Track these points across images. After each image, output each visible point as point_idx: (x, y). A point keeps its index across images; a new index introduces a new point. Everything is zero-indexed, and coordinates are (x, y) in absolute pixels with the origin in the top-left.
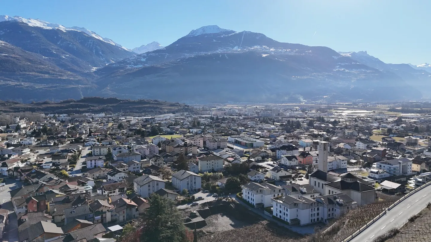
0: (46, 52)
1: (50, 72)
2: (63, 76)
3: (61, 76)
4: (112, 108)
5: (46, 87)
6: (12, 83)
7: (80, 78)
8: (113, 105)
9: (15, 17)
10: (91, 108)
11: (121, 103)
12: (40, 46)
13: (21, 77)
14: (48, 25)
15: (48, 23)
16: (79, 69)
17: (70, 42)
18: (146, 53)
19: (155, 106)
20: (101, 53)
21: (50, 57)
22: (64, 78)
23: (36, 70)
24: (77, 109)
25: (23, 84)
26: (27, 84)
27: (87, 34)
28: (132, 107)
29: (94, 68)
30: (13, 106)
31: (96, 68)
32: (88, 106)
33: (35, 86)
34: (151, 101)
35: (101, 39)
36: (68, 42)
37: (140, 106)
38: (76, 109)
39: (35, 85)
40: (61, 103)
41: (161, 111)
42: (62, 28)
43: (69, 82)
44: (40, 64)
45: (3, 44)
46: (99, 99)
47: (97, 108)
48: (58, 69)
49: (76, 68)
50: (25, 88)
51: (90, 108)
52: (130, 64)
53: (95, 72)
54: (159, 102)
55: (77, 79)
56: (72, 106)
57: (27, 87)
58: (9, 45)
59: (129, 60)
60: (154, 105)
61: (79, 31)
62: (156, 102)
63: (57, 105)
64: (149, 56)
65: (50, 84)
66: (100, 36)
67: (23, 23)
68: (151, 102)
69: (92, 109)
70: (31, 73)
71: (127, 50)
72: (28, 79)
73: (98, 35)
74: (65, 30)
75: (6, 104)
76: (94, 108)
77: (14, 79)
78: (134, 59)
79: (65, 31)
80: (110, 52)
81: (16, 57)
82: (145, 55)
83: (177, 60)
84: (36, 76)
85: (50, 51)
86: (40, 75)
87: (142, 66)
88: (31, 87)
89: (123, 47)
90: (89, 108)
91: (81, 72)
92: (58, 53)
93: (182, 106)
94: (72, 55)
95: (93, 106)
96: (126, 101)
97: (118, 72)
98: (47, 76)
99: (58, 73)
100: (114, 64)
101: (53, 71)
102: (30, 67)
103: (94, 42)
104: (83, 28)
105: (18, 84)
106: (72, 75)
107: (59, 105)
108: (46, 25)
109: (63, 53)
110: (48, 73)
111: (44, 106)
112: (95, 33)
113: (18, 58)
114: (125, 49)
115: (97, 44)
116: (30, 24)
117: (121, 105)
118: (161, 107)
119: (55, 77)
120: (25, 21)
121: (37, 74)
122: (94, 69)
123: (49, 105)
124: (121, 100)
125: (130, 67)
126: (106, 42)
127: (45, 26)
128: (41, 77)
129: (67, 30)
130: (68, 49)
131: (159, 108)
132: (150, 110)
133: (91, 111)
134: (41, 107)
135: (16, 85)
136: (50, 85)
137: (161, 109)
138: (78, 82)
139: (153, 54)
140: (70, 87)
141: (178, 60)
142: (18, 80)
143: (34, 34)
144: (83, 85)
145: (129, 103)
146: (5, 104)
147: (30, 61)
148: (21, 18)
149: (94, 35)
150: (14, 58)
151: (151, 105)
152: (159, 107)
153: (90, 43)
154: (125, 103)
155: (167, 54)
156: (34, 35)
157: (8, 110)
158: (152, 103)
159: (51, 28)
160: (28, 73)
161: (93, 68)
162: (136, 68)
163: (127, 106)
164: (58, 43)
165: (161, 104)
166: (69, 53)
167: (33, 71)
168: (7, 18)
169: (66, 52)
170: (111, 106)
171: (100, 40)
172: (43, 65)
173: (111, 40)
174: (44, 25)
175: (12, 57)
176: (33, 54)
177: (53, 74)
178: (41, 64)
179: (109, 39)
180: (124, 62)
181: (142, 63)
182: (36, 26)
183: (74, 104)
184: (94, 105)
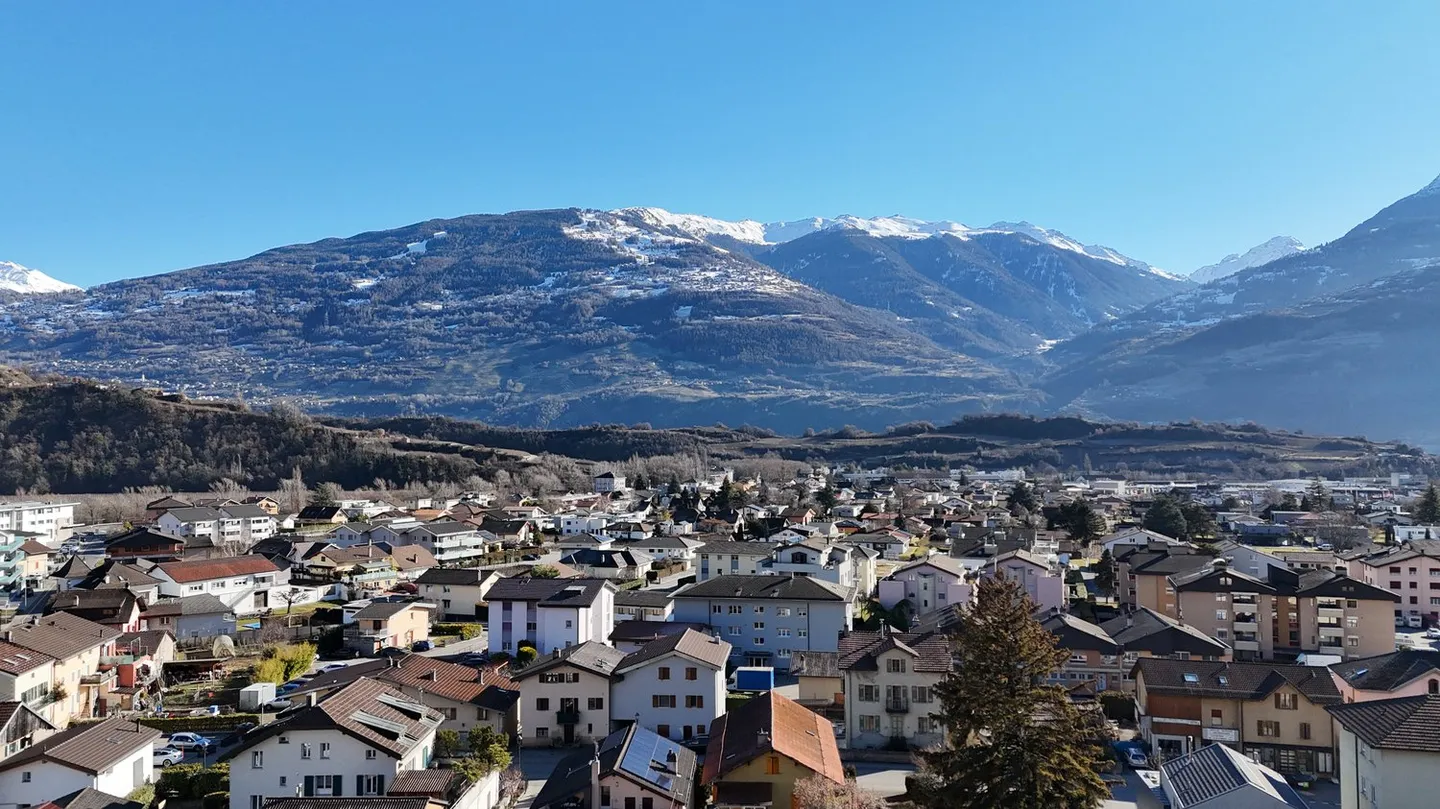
0: (907, 304)
1: (908, 357)
2: (944, 368)
3: (935, 367)
4: (1059, 455)
5: (889, 403)
6: (801, 394)
7: (991, 370)
8: (1064, 442)
9: (840, 217)
10: (983, 453)
11: (1097, 437)
12: (893, 290)
13: (828, 377)
14: (922, 228)
15: (923, 222)
16: (996, 348)
17: (977, 267)
18: (1236, 274)
19: (1244, 447)
20: (1072, 292)
21: (916, 319)
22: (944, 375)
23: (866, 354)
24: (935, 454)
25: (828, 394)
26: (839, 396)
27: (1032, 239)
28: (1139, 450)
29: (1048, 342)
30: (750, 444)
31: (1054, 342)
32: (973, 446)
33: (860, 400)
34: (1229, 428)
35: (1079, 250)
36: (974, 270)
37: (1177, 447)
38: (930, 455)
39: (861, 397)
40: (890, 435)
41: (1270, 468)
42: (960, 231)
43: (958, 385)
44: (881, 337)
45: (796, 290)
46: (1015, 420)
47: (1004, 451)
48: (930, 347)
49: (987, 344)
50: (832, 407)
51: (979, 452)
52: (1171, 317)
53: (1047, 354)
54: (1264, 431)
55: (981, 376)
56: (920, 446)
57: (839, 403)
58: (810, 292)
59: (1169, 305)
60: (1236, 444)
61: (1006, 233)
62: (1248, 434)
63: (875, 440)
64: (1248, 282)
65: (901, 393)
66: (1074, 242)
67: (856, 230)
68: (1228, 432)
69: (984, 458)
70: (854, 364)
71: (1169, 277)
72: (848, 380)
73: (1068, 238)
74: (968, 236)
75: (734, 437)
76: (994, 451)
77: (810, 383)
78: (1189, 301)
79: (967, 239)
80: (1104, 288)
81: (823, 322)
82: (1235, 281)
83: (1372, 283)
84: (864, 372)
85: (920, 299)
86: (877, 366)
87: (1218, 320)
88: (848, 403)
89: (1154, 270)
90: (975, 454)
91: (1001, 355)
92: (940, 305)
93: (1383, 451)
94: (980, 307)
95: (992, 447)
96: (1119, 429)
97: (1125, 347)
98: (896, 370)
99: (929, 361)
100: (1113, 322)
101: (916, 353)
102: (854, 347)
103: (1052, 259)
104: (1023, 224)
105: (818, 394)
106: (968, 365)
107: (880, 442)
108: (916, 228)
109: (955, 303)
110: (900, 362)
111: (835, 444)
112: (1059, 234)
113: (825, 325)
114: (1162, 274)
115: (1061, 264)
116: (874, 233)
117: (1098, 442)
118: (1270, 452)
119: (918, 372)
120: (861, 224)
121: (869, 365)
122: (1048, 344)
123: (849, 442)
124: (1100, 426)
125: (1171, 326)
126: (1093, 257)
127: (914, 231)
128: (880, 375)
129: (973, 233)
130: (969, 289)
131: (1260, 456)
132: (1215, 463)
133: (980, 461)
134: (826, 448)
135: (812, 398)
136: (902, 395)
137: (1273, 460)
138: (985, 385)
139: (1267, 274)
140: (957, 400)
141: (1374, 286)
142: (819, 385)
143: (879, 256)
144: (1001, 392)
145: (1130, 434)
146: (731, 437)
147: (854, 328)
148: (854, 218)
149: (1055, 242)
150: (818, 323)
151: (1225, 446)
152: (1265, 451)
153: (1038, 264)
154: (1114, 435)
155: (1327, 268)
156: (879, 260)
157: (736, 453)
158: (1231, 438)
159: (928, 235)
160: (845, 364)
161: (1044, 344)
162: (1193, 329)
163: (1120, 447)
164: (944, 276)
165: (1276, 442)
166: (972, 303)
167: (863, 357)
168: (818, 225)
169: (964, 300)
170: (1055, 447)
171: (1071, 254)
172: (890, 338)
173: (1112, 250)
174: (911, 231)
175: (811, 322)
176: (872, 311)
177: (916, 365)
178: (884, 335)
179: (1107, 248)
180: (1153, 314)
181: (1215, 309)
182: (888, 234)
183: (926, 439)
184: (997, 443)
